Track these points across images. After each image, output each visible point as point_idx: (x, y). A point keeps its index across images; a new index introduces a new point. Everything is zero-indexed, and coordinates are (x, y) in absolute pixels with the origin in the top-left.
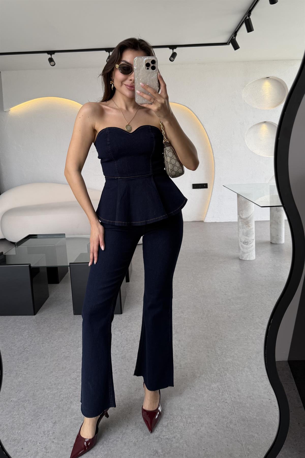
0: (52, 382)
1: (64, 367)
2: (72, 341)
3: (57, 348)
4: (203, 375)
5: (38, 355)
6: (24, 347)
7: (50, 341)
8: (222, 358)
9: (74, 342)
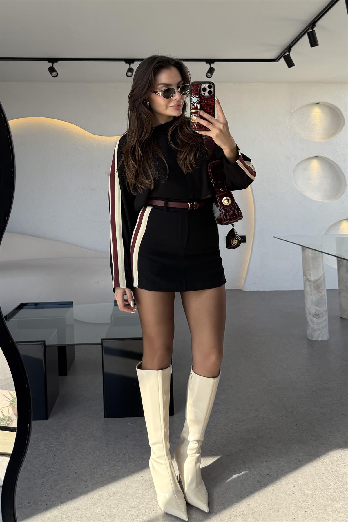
0: (104, 513)
1: (115, 492)
2: (114, 455)
3: (96, 464)
4: (317, 493)
5: (71, 477)
6: (45, 466)
7: (82, 455)
8: (334, 469)
9: (119, 456)
